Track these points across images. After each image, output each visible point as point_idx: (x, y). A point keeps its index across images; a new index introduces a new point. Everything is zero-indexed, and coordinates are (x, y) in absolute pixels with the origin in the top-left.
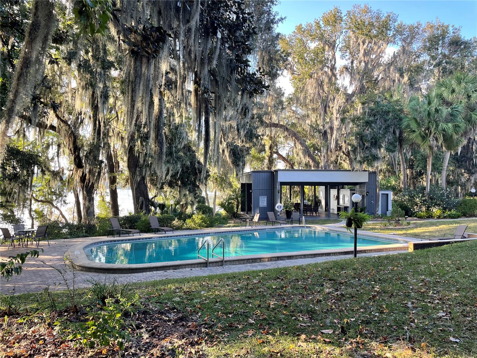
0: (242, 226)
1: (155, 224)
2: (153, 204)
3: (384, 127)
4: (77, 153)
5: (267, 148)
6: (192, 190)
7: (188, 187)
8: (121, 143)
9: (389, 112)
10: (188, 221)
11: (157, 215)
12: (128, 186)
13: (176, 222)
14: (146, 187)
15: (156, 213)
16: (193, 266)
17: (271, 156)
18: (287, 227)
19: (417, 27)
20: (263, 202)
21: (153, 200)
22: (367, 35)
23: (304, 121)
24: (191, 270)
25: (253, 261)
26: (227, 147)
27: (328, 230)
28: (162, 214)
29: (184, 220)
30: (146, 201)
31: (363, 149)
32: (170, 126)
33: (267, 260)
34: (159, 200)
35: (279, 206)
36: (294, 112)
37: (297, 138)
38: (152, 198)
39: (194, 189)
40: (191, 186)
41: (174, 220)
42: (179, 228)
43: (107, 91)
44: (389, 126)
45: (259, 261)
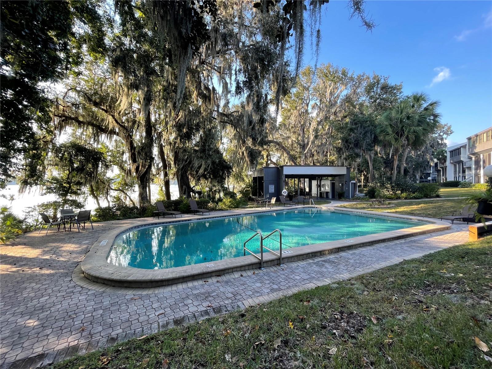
0: (263, 207)
1: (194, 207)
2: (194, 191)
3: (363, 132)
4: (133, 151)
5: (265, 157)
6: (220, 181)
7: (218, 179)
8: (169, 147)
9: (367, 121)
10: (220, 204)
11: (197, 199)
12: (175, 178)
13: (210, 205)
14: (188, 178)
15: (195, 198)
16: (242, 269)
17: (267, 162)
18: (299, 208)
19: (362, 76)
20: (272, 189)
21: (194, 188)
22: (332, 81)
23: (287, 140)
24: (242, 276)
25: (313, 256)
26: (246, 150)
27: (334, 210)
28: (200, 198)
29: (217, 203)
30: (188, 189)
31: (347, 149)
32: (204, 129)
33: (327, 252)
34: (197, 188)
35: (285, 192)
36: (281, 135)
37: (285, 150)
38: (193, 187)
39: (221, 181)
40: (219, 178)
41: (209, 202)
42: (213, 209)
43: (150, 94)
44: (366, 132)
45: (319, 254)
